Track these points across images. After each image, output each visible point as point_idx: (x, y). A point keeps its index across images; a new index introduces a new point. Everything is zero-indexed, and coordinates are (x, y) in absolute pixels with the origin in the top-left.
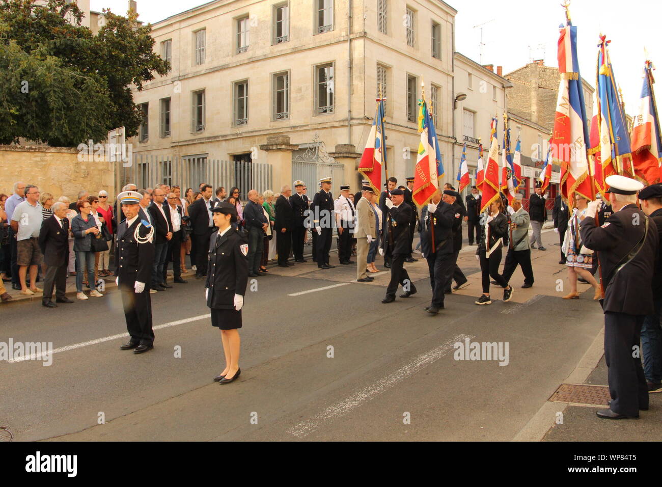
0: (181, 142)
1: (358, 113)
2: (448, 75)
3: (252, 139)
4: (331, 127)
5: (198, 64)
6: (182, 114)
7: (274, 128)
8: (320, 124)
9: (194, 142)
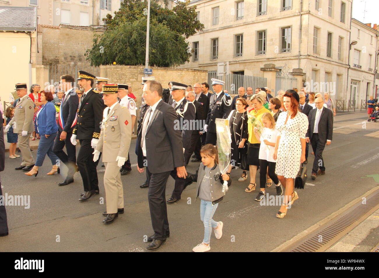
0: (204, 64)
1: (304, 52)
2: (348, 31)
3: (244, 64)
4: (289, 59)
5: (214, 25)
6: (205, 51)
7: (257, 59)
8: (283, 57)
9: (212, 65)
